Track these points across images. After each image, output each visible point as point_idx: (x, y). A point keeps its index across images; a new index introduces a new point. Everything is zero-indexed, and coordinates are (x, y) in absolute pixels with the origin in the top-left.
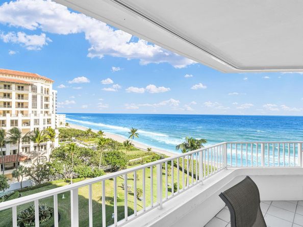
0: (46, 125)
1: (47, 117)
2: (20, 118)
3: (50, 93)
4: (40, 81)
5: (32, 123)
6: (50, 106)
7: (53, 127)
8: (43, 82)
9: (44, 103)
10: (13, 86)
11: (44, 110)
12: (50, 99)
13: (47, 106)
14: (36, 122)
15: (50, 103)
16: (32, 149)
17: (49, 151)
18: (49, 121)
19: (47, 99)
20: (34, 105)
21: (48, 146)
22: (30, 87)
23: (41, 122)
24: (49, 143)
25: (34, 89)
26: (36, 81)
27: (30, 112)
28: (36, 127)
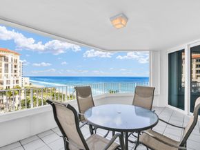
0: (15, 84)
1: (16, 79)
3: (18, 62)
4: (11, 54)
5: (5, 83)
6: (18, 72)
7: (20, 86)
8: (13, 54)
9: (14, 69)
11: (13, 74)
12: (18, 66)
13: (15, 71)
14: (8, 82)
15: (18, 69)
16: (5, 101)
17: (17, 102)
18: (17, 81)
19: (15, 66)
20: (7, 71)
21: (17, 99)
22: (3, 58)
23: (12, 82)
24: (17, 96)
25: (6, 60)
26: (8, 53)
27: (3, 75)
28: (8, 85)
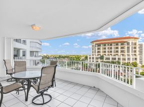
0: (134, 61)
1: (134, 57)
2: (121, 57)
3: (137, 44)
4: (131, 39)
5: (127, 59)
7: (138, 62)
8: (133, 39)
9: (133, 50)
10: (119, 44)
11: (133, 53)
12: (137, 48)
13: (135, 51)
14: (129, 59)
18: (136, 59)
19: (135, 48)
20: (128, 51)
22: (126, 43)
23: (131, 59)
25: (128, 44)
26: (129, 40)
27: (126, 54)
28: (129, 61)
